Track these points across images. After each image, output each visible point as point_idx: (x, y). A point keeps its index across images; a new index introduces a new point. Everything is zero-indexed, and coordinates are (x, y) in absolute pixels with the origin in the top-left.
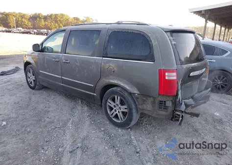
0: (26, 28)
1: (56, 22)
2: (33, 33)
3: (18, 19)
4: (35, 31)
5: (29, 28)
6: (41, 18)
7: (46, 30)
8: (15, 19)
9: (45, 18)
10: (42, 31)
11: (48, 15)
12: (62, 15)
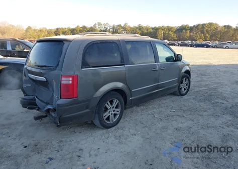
0: (172, 40)
1: (202, 32)
2: (177, 44)
3: (166, 32)
4: (180, 42)
5: (174, 40)
6: (187, 30)
7: (190, 41)
8: (163, 32)
9: (191, 29)
10: (186, 42)
11: (194, 26)
12: (211, 24)
